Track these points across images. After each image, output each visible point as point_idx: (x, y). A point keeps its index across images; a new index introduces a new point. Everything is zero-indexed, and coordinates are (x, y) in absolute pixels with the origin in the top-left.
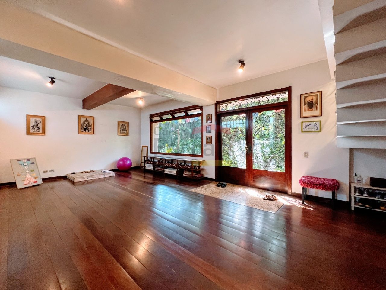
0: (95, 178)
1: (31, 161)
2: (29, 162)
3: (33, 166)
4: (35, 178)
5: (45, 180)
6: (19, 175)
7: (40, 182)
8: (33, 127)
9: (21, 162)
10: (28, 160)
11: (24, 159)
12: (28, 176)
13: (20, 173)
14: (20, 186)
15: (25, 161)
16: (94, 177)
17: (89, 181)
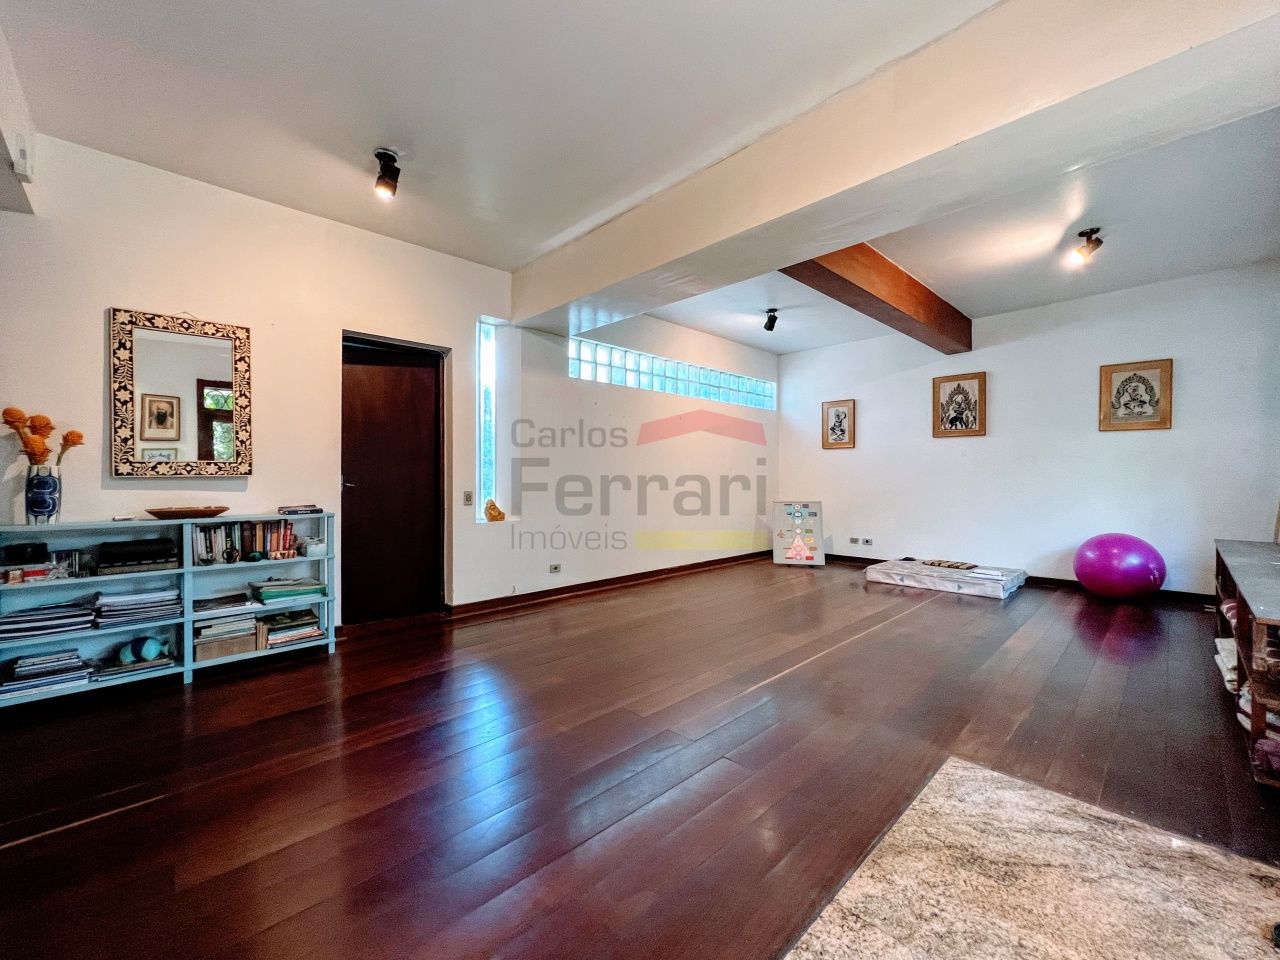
0: (925, 587)
1: (812, 509)
2: (806, 511)
3: (811, 520)
4: (813, 549)
5: (831, 559)
6: (781, 536)
7: (820, 561)
8: (833, 429)
9: (790, 509)
10: (806, 506)
11: (798, 503)
12: (798, 541)
13: (784, 531)
14: (778, 559)
15: (798, 507)
16: (920, 582)
17: (906, 590)
